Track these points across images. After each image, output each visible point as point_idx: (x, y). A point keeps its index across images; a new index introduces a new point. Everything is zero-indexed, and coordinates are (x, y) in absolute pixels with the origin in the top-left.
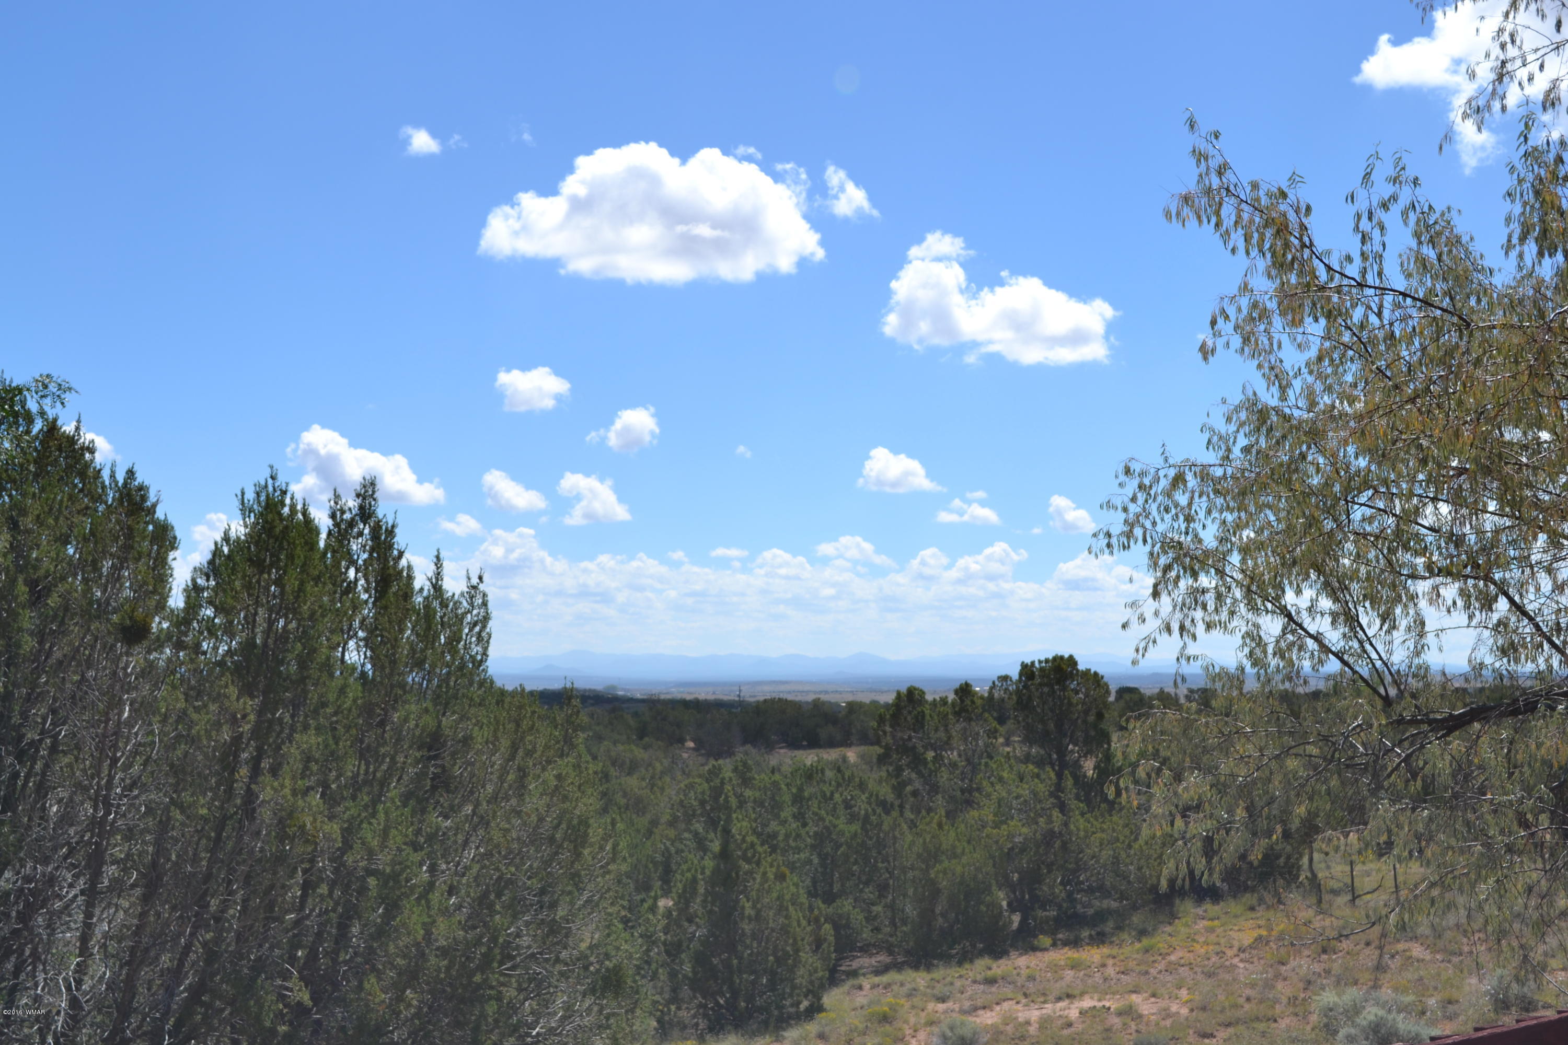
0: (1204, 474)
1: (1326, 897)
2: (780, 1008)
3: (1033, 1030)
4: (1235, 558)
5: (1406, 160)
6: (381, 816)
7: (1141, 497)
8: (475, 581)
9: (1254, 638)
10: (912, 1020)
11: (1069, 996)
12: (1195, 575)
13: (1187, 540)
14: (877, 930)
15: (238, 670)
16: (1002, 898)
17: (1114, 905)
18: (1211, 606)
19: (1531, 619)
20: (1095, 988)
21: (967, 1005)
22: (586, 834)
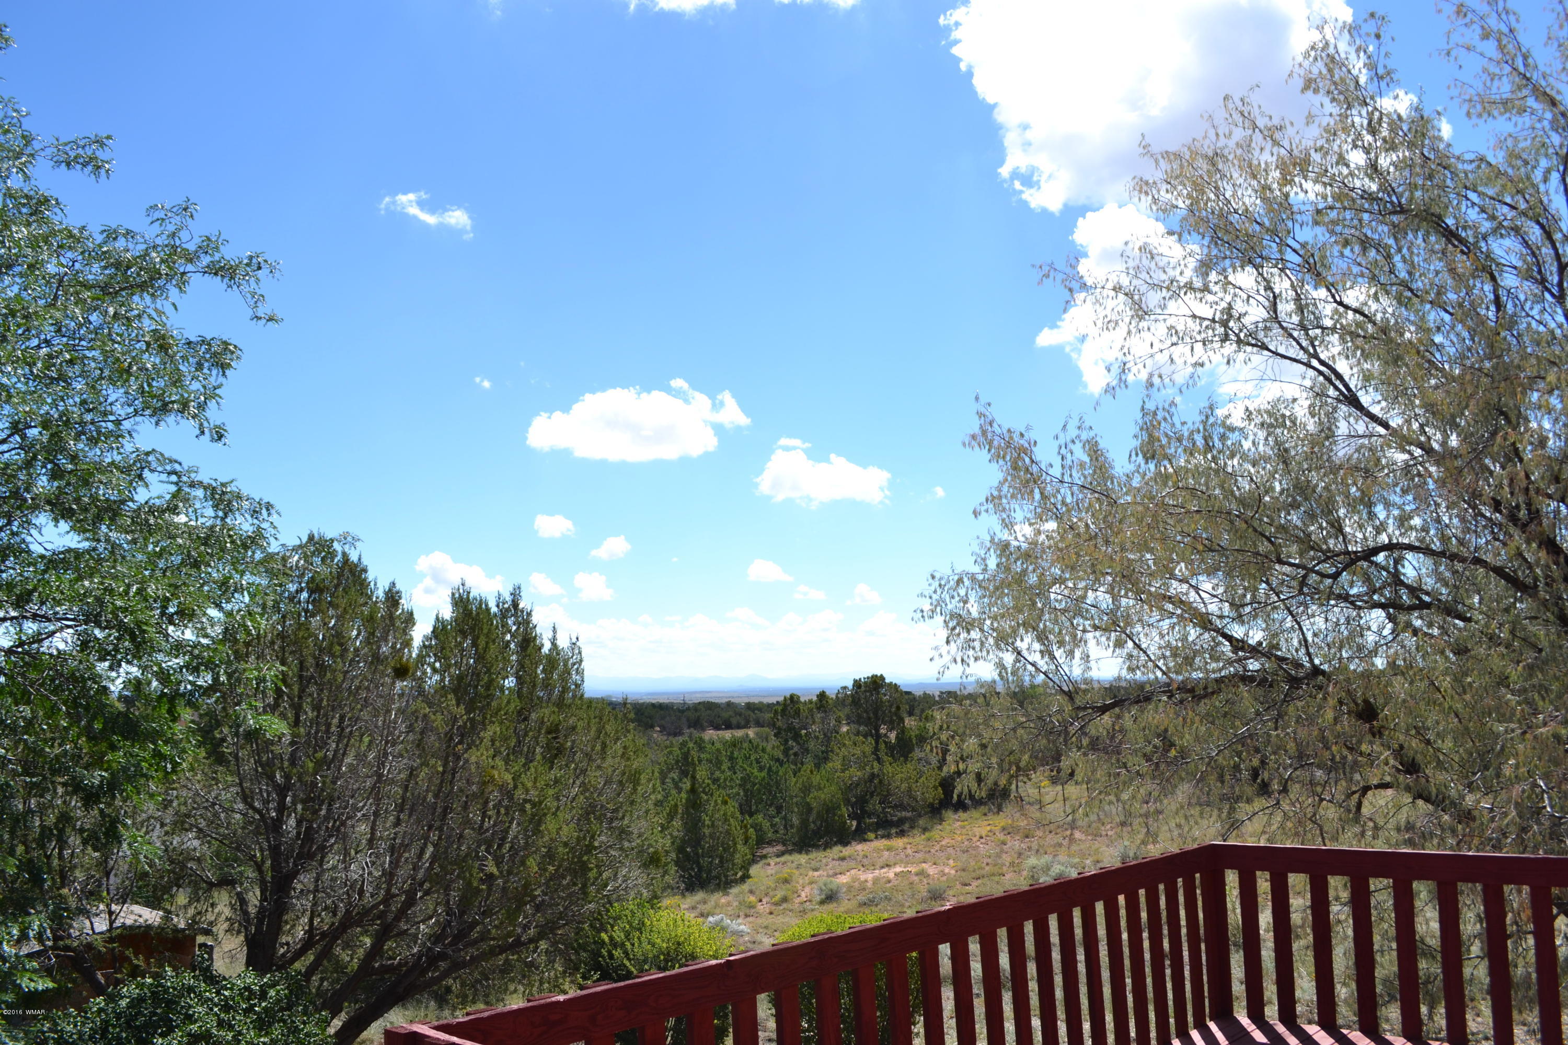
0: (973, 578)
2: (726, 876)
3: (869, 885)
4: (988, 622)
5: (1085, 417)
6: (533, 770)
7: (939, 591)
8: (574, 640)
9: (1001, 665)
10: (801, 881)
12: (968, 632)
13: (964, 613)
14: (777, 832)
15: (455, 691)
16: (845, 811)
17: (909, 814)
18: (978, 649)
19: (1145, 652)
20: (901, 861)
21: (831, 872)
22: (639, 779)
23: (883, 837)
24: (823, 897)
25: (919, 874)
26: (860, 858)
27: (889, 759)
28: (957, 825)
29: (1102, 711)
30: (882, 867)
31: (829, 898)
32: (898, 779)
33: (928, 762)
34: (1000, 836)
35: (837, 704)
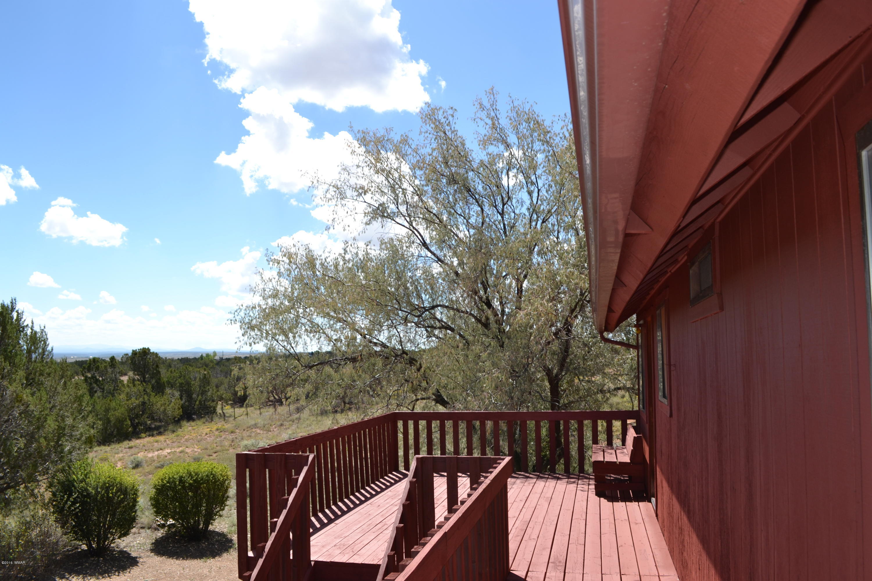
1: (226, 418)
8: (43, 328)
10: (113, 459)
11: (161, 449)
16: (129, 422)
17: (161, 424)
20: (167, 447)
21: (128, 454)
23: (149, 436)
24: (134, 465)
25: (181, 452)
26: (141, 447)
27: (154, 394)
28: (190, 428)
29: (311, 367)
30: (158, 450)
31: (137, 466)
32: (159, 405)
33: (173, 395)
34: (217, 433)
35: (122, 363)
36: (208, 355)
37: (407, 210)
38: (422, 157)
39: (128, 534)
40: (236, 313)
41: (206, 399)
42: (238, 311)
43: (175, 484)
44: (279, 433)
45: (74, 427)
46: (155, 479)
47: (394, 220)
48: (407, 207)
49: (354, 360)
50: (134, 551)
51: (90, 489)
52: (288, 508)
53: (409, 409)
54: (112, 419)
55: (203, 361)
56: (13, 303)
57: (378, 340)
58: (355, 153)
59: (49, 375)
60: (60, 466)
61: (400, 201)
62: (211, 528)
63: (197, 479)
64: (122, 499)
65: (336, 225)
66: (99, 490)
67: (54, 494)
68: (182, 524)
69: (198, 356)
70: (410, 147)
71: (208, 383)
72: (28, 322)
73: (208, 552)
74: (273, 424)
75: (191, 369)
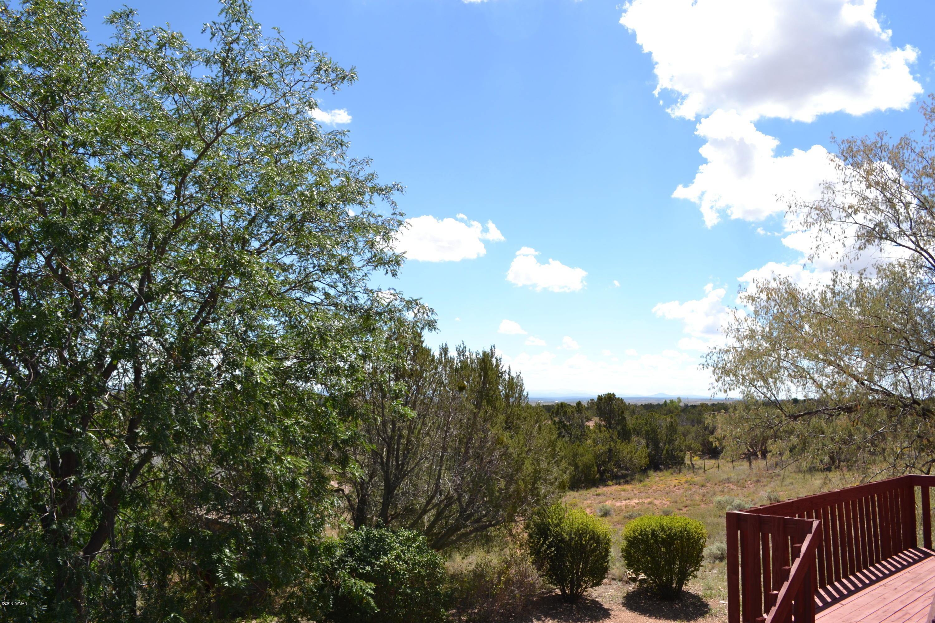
1: (696, 470)
11: (629, 499)
16: (596, 469)
17: (629, 472)
20: (635, 497)
23: (616, 484)
24: (602, 513)
25: (649, 503)
26: (608, 495)
27: (620, 441)
28: (657, 479)
29: (795, 418)
30: (626, 500)
31: (606, 514)
32: (625, 452)
33: (639, 443)
34: (686, 486)
35: (588, 409)
36: (672, 401)
37: (911, 228)
38: (930, 162)
39: (601, 584)
40: (708, 357)
41: (673, 449)
42: (711, 355)
43: (648, 537)
44: (756, 490)
45: (548, 471)
46: (626, 530)
47: (895, 242)
48: (911, 224)
49: (849, 410)
50: (606, 602)
51: (564, 535)
52: (790, 580)
53: (922, 471)
54: (580, 464)
55: (668, 407)
56: (492, 348)
57: (880, 386)
58: (840, 168)
59: (525, 419)
60: (535, 509)
61: (901, 218)
62: (684, 588)
63: (670, 533)
64: (595, 547)
65: (820, 253)
66: (573, 536)
67: (530, 536)
68: (655, 582)
69: (662, 402)
70: (913, 151)
71: (675, 431)
72: (505, 368)
73: (682, 615)
74: (747, 479)
75: (657, 416)
